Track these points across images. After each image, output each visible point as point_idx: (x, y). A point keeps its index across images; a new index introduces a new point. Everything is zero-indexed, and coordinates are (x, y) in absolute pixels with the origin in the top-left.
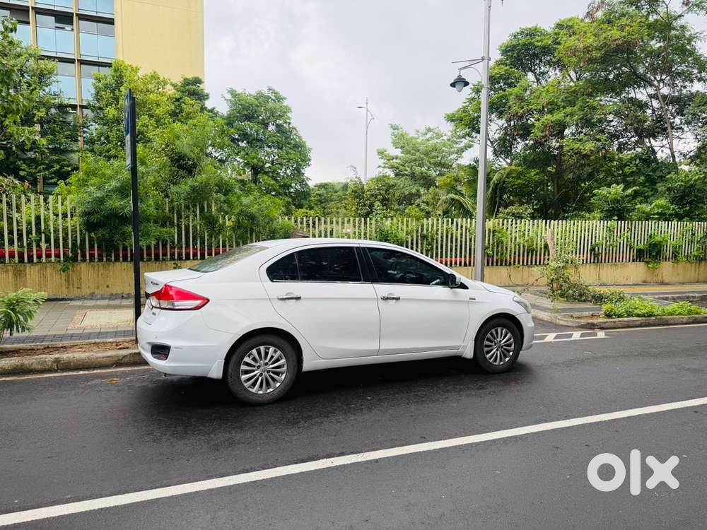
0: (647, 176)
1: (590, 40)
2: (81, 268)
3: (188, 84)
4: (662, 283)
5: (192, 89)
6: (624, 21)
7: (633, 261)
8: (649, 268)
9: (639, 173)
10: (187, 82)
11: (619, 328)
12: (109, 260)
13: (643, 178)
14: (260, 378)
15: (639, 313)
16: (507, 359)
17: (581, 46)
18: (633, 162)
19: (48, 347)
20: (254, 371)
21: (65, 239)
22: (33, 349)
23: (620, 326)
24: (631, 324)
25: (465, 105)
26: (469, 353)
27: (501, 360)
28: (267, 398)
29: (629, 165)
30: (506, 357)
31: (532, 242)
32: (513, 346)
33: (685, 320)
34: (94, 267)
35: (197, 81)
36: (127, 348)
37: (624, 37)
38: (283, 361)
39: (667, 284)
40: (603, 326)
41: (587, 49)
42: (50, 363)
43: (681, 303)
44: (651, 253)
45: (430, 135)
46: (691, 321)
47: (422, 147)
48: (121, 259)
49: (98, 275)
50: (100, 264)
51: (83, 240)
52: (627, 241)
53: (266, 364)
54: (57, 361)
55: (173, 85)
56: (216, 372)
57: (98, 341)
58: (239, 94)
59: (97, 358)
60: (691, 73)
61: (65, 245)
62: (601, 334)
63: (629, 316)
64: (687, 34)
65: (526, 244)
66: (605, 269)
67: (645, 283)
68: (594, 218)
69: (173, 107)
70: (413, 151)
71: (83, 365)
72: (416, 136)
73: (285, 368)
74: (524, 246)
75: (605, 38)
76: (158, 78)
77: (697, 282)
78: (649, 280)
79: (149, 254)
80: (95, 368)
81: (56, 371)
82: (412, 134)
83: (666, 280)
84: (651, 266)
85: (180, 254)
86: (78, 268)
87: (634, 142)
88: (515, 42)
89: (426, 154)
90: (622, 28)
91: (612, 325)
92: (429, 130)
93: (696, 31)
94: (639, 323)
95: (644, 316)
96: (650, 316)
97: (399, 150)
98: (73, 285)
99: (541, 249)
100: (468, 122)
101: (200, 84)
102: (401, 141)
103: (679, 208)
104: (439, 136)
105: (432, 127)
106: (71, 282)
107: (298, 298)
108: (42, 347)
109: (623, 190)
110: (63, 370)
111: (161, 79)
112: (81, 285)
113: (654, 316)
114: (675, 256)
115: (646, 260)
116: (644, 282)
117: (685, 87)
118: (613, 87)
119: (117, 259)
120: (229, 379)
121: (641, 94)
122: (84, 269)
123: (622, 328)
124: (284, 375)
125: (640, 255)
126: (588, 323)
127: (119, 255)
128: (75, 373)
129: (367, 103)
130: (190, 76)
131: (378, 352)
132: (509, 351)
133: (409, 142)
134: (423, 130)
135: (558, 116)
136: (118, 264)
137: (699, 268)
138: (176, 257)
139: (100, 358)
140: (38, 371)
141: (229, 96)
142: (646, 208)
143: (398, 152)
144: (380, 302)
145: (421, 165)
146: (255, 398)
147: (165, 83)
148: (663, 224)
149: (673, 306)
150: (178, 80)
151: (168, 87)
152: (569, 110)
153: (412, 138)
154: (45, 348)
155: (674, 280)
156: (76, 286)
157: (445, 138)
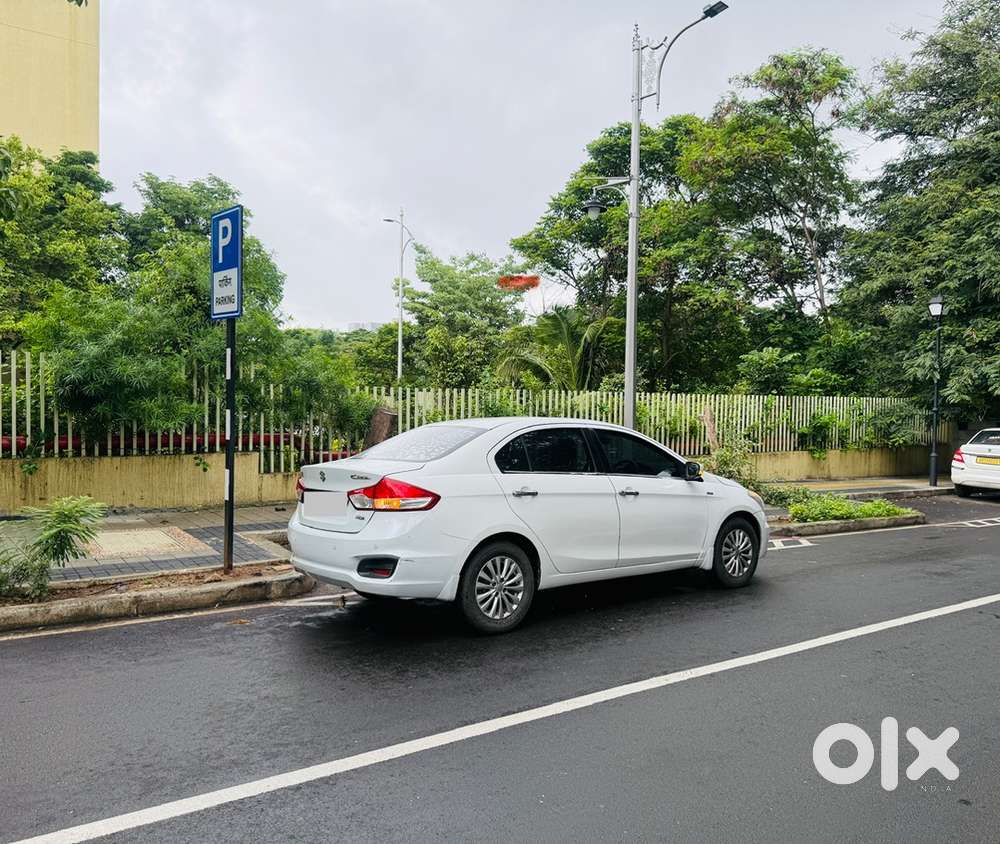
0: (795, 336)
1: (720, 153)
2: (46, 467)
3: (73, 162)
4: (829, 479)
5: (78, 170)
6: (762, 130)
7: (795, 449)
8: (814, 458)
9: (785, 332)
10: (69, 159)
11: (816, 534)
12: (90, 452)
13: (790, 339)
14: (496, 599)
15: (838, 514)
16: (746, 569)
17: (710, 159)
18: (778, 317)
19: (95, 585)
20: (488, 590)
21: (21, 420)
22: (71, 589)
23: (818, 531)
24: (829, 528)
25: (539, 226)
26: (707, 563)
27: (739, 572)
28: (505, 625)
29: (772, 322)
30: (744, 567)
31: (675, 424)
32: (751, 552)
33: (885, 522)
34: (68, 465)
35: (90, 158)
36: (220, 580)
37: (765, 151)
38: (519, 575)
39: (835, 480)
40: (800, 532)
41: (717, 165)
42: (128, 605)
43: (876, 502)
44: (815, 439)
45: (472, 266)
46: (892, 522)
47: (462, 283)
48: (110, 452)
49: (74, 478)
50: (77, 459)
51: (49, 423)
52: (787, 423)
53: (502, 580)
54: (137, 601)
55: (43, 162)
56: (448, 592)
57: (166, 572)
58: (163, 184)
59: (193, 595)
60: (837, 201)
61: (21, 431)
62: (805, 542)
63: (825, 518)
64: (836, 152)
65: (667, 426)
66: (763, 461)
67: (810, 479)
68: (738, 392)
69: (48, 199)
70: (450, 288)
71: (173, 606)
72: (453, 265)
73: (522, 585)
74: (666, 430)
75: (740, 150)
76: (20, 149)
77: (869, 477)
78: (813, 474)
79: (165, 444)
80: (191, 609)
81: (136, 616)
82: (446, 262)
83: (834, 475)
84: (817, 455)
85: (200, 444)
86: (43, 467)
87: (764, 290)
88: (612, 141)
89: (469, 292)
90: (761, 139)
91: (810, 530)
92: (473, 258)
93: (846, 150)
94: (838, 527)
95: (842, 518)
96: (848, 518)
97: (428, 285)
98: (33, 495)
99: (686, 434)
100: (546, 252)
101: (93, 163)
102: (431, 271)
103: (842, 379)
104: (486, 267)
105: (476, 254)
106: (29, 491)
107: (534, 494)
108: (86, 585)
109: (780, 356)
110: (146, 614)
111: (25, 149)
112: (45, 492)
113: (854, 518)
114: (843, 443)
115: (811, 447)
116: (809, 477)
117: (830, 219)
118: (739, 213)
119: (103, 453)
120: (465, 600)
121: (776, 224)
122: (52, 469)
123: (821, 534)
124: (520, 595)
125: (803, 442)
126: (784, 529)
127: (107, 445)
128: (166, 618)
129: (402, 216)
130: (76, 149)
131: (617, 564)
132: (747, 559)
133: (443, 273)
134: (462, 256)
135: (675, 250)
136: (107, 460)
137: (869, 458)
138: (195, 449)
139: (197, 594)
140: (110, 618)
141: (144, 186)
142: (803, 379)
143: (426, 288)
144: (619, 497)
145: (463, 309)
146: (493, 625)
147: (32, 157)
148: (827, 400)
149: (868, 506)
150: (54, 154)
151: (36, 164)
152: (690, 243)
153: (449, 268)
154: (90, 587)
155: (841, 474)
156: (37, 496)
157: (496, 270)
